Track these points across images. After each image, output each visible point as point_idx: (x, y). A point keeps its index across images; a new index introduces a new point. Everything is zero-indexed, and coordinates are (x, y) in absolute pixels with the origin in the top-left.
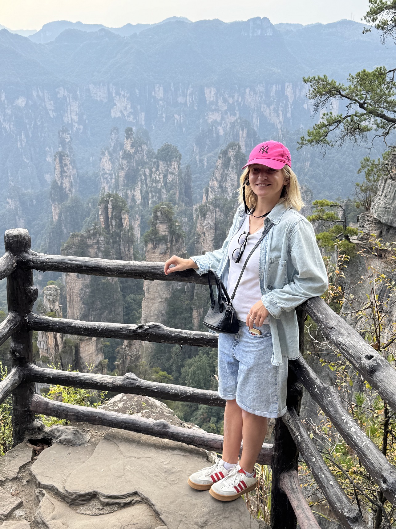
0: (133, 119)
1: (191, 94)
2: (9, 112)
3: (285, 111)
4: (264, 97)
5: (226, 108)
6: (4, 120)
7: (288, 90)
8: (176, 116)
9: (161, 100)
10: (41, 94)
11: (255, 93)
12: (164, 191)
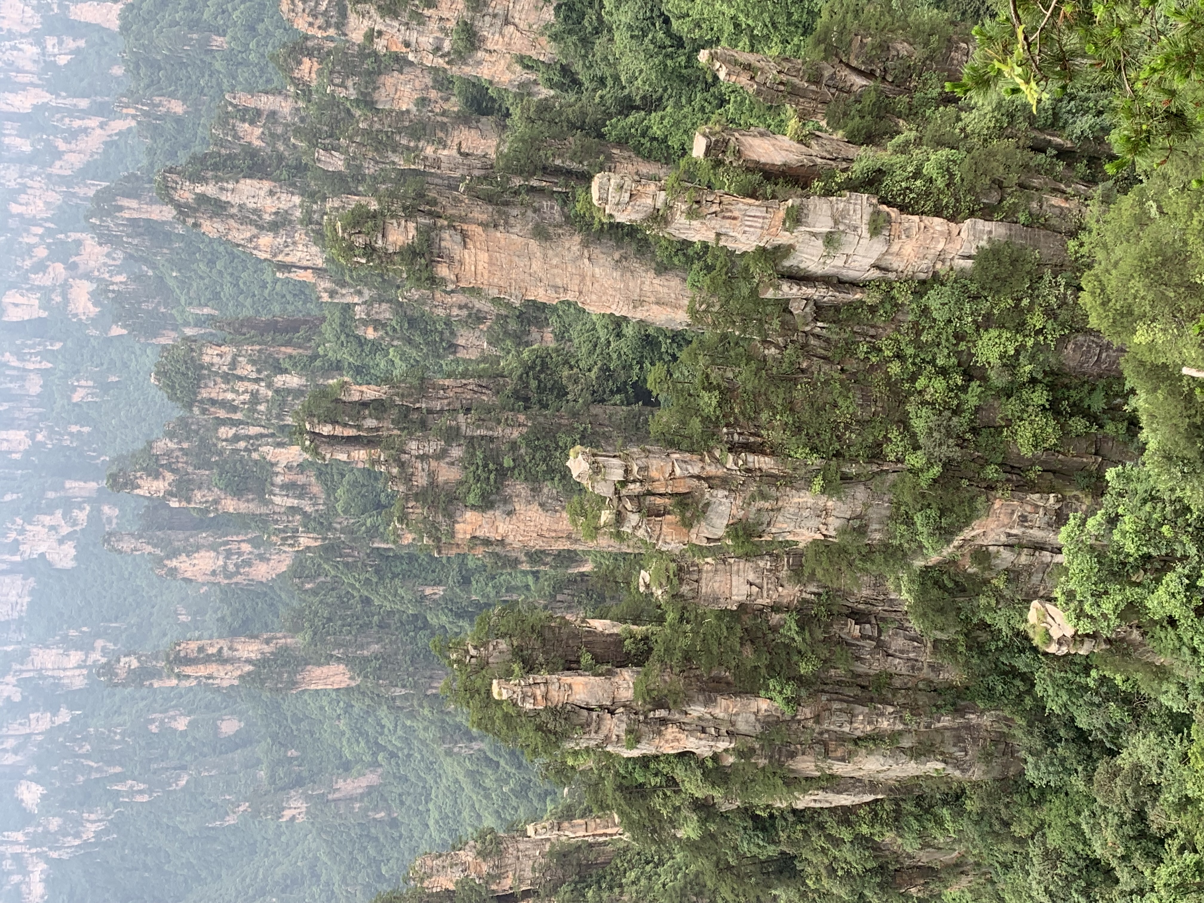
0: (82, 509)
1: (21, 357)
2: (55, 823)
3: (73, 112)
4: (35, 168)
5: (60, 267)
6: (77, 835)
7: (17, 103)
8: (76, 398)
9: (32, 437)
10: (10, 743)
11: (24, 189)
12: (279, 380)
